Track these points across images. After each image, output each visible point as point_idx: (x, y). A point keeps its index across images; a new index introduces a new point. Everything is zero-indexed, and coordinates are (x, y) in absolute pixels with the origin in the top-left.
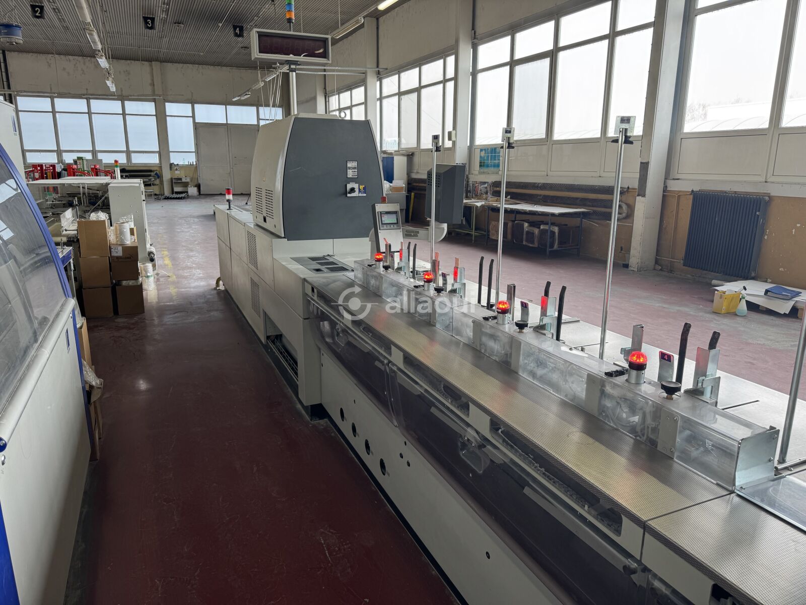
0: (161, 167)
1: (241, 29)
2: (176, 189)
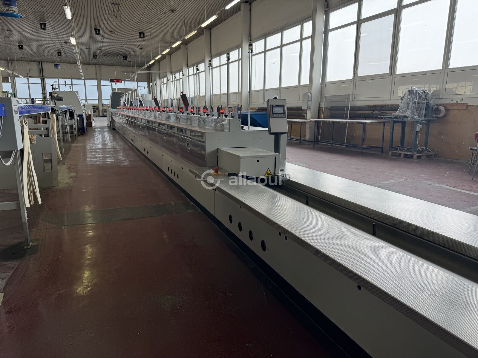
0: (99, 105)
1: (126, 57)
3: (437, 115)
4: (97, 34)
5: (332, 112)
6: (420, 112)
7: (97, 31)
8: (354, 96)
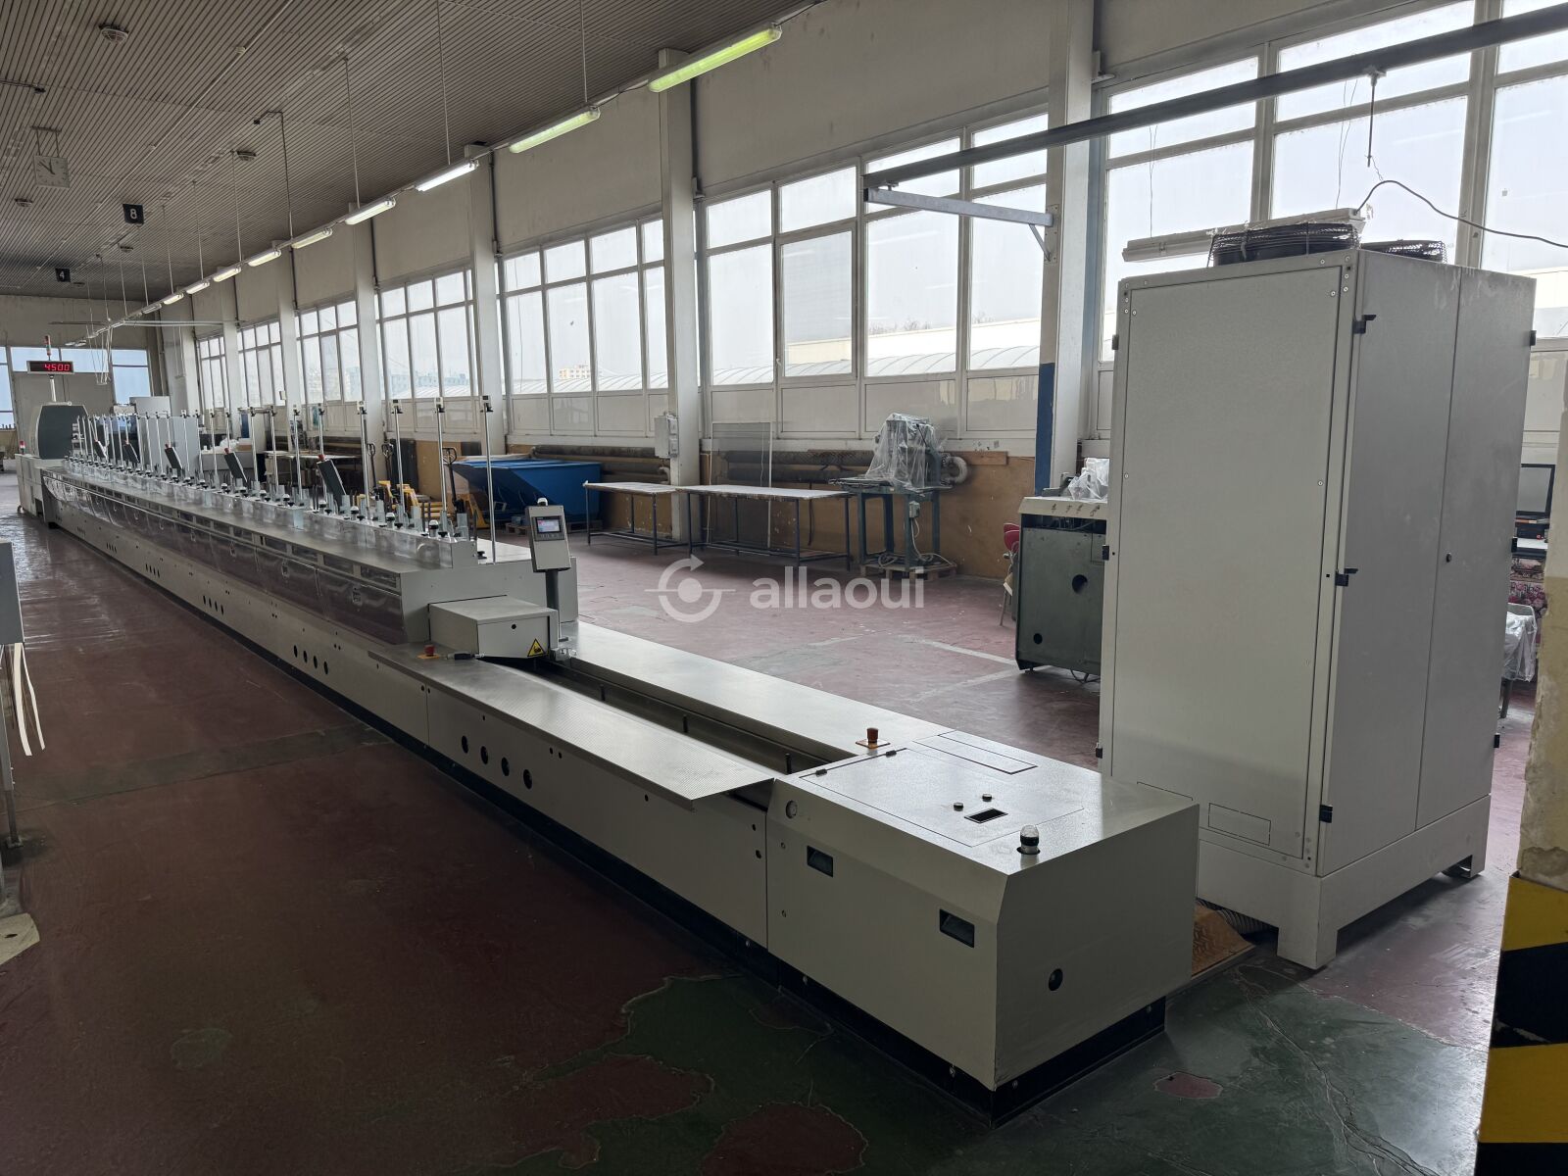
1: (67, 272)
3: (952, 479)
5: (732, 466)
6: (915, 473)
8: (780, 426)
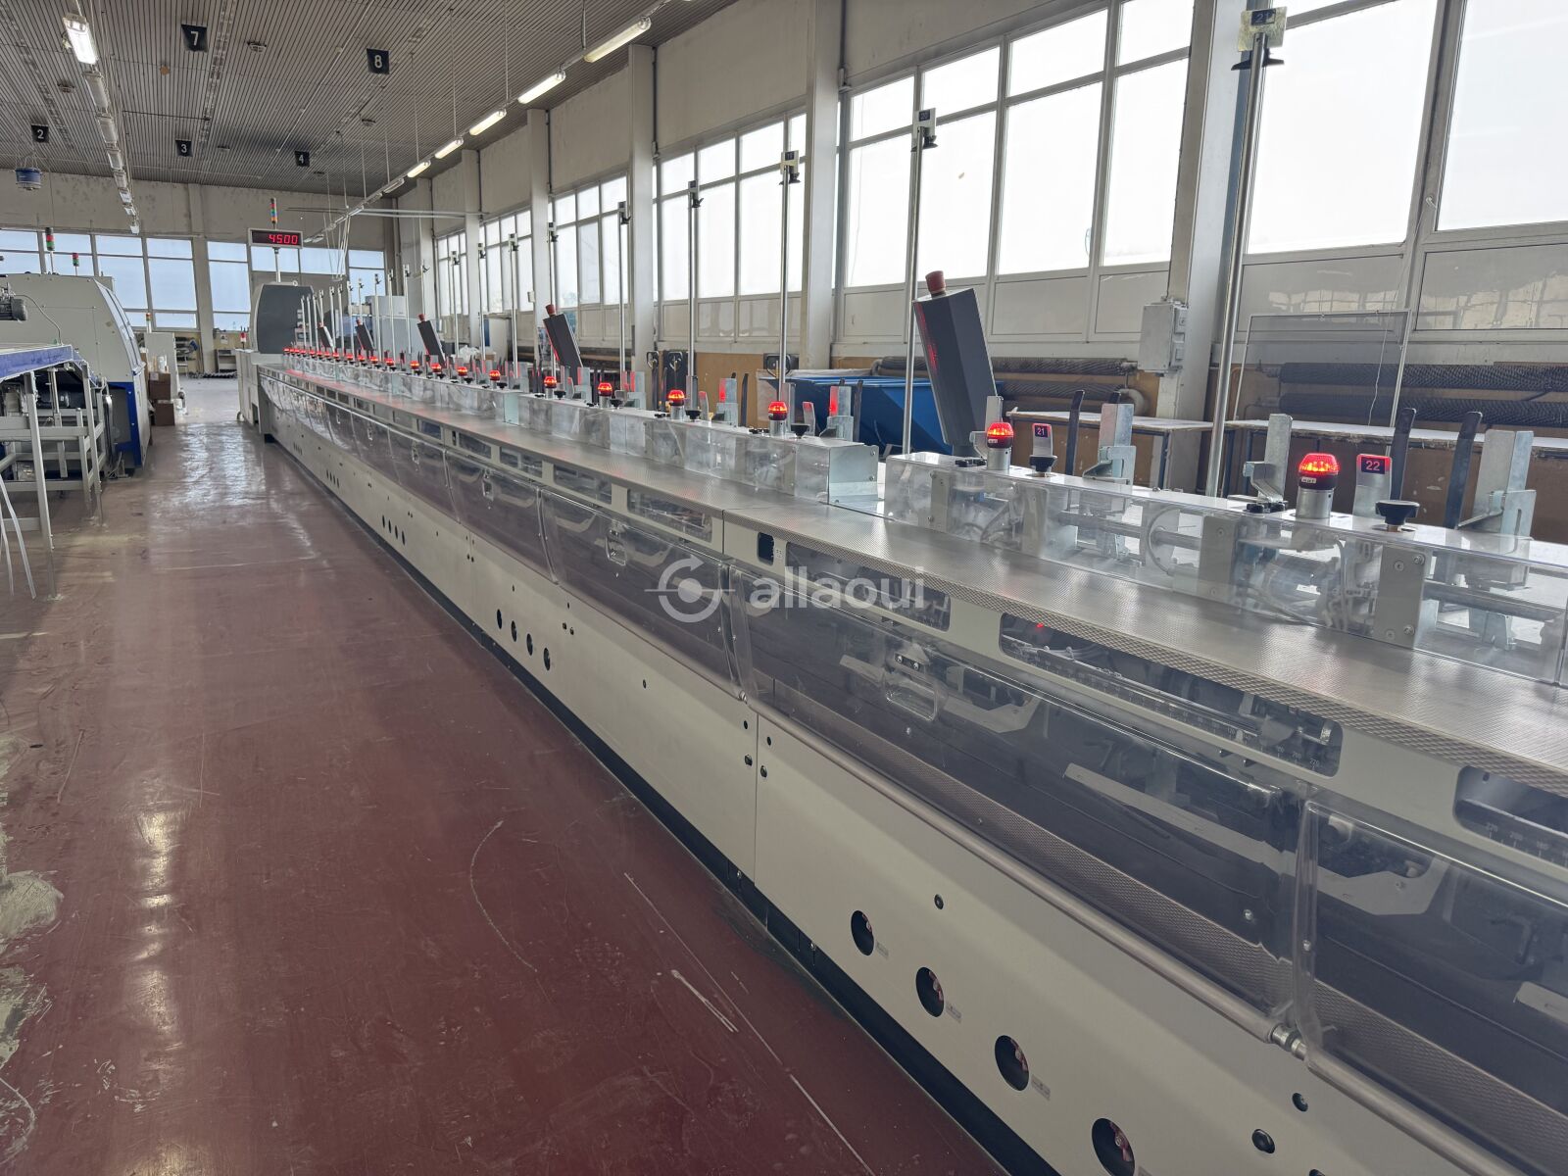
0: (199, 334)
1: (306, 156)
2: (223, 366)
4: (193, 48)
5: (1291, 389)
7: (195, 37)
